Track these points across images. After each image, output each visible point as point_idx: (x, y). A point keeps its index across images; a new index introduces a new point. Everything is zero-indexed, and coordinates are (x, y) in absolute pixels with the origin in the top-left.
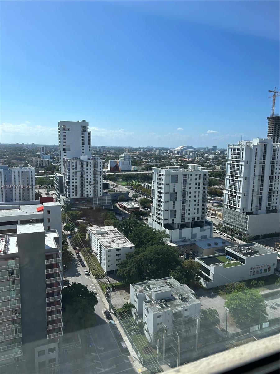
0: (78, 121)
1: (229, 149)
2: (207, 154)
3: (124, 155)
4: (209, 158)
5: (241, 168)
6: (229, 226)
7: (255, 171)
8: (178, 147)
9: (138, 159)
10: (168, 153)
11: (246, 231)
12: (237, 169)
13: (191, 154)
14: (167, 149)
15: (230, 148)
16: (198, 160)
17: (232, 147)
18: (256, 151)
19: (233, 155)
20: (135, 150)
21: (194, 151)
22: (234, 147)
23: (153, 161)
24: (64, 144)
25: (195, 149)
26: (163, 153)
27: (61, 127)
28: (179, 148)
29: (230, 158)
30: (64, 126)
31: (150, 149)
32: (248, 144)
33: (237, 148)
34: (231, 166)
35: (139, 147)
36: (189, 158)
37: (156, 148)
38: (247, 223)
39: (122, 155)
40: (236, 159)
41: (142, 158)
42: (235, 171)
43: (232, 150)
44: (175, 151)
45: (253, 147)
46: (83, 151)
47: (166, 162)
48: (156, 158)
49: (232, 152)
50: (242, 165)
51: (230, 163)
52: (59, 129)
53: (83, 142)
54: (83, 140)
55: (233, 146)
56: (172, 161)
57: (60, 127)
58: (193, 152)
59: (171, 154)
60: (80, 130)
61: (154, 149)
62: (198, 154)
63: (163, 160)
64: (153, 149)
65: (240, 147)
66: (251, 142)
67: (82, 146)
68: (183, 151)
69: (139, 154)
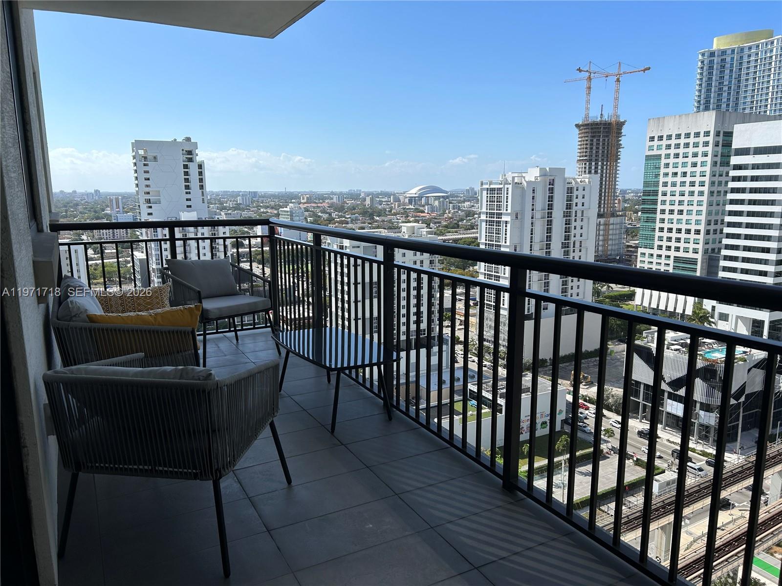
0: (175, 140)
1: (482, 190)
2: (469, 203)
3: (289, 210)
4: (473, 211)
5: (504, 228)
6: (488, 344)
7: (532, 234)
8: (412, 189)
9: (325, 216)
10: (390, 202)
12: (498, 230)
13: (437, 203)
14: (388, 195)
15: (484, 189)
16: (450, 215)
17: (487, 186)
18: (534, 193)
19: (490, 202)
20: (322, 198)
21: (443, 197)
22: (492, 186)
23: (357, 219)
24: (147, 190)
25: (446, 192)
26: (380, 203)
27: (137, 153)
28: (414, 192)
29: (484, 210)
30: (146, 151)
31: (354, 196)
32: (516, 180)
33: (497, 188)
34: (486, 225)
35: (331, 191)
36: (433, 211)
37: (365, 193)
39: (285, 209)
40: (495, 211)
41: (334, 215)
42: (495, 235)
43: (487, 194)
44: (406, 197)
45: (525, 184)
46: (189, 203)
47: (383, 221)
48: (364, 213)
49: (487, 197)
50: (506, 222)
51: (485, 218)
52: (134, 158)
53: (187, 184)
54: (187, 180)
55: (490, 185)
56: (397, 219)
57: (134, 154)
58: (441, 199)
59: (395, 205)
60: (181, 159)
61: (362, 195)
62: (450, 203)
63: (378, 218)
64: (360, 195)
65: (501, 186)
66: (524, 175)
67: (187, 193)
68: (422, 197)
69: (329, 207)
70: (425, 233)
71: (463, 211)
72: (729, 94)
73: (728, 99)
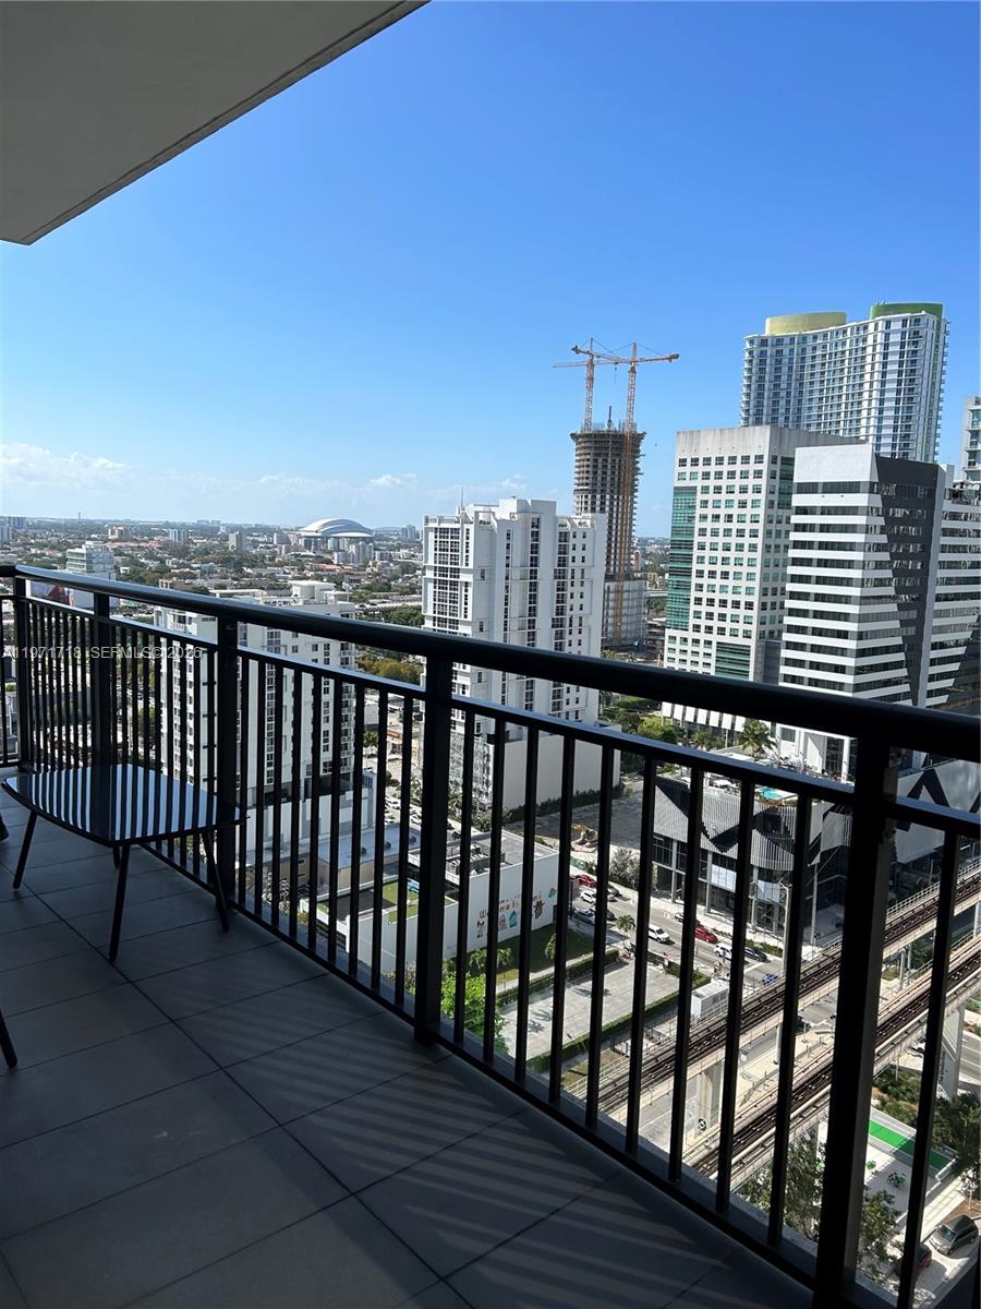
1: (427, 530)
2: (407, 551)
3: (85, 552)
4: (413, 563)
5: (464, 593)
7: (506, 604)
8: (310, 523)
9: (153, 564)
10: (272, 543)
11: (487, 794)
12: (455, 596)
13: (353, 549)
14: (268, 531)
15: (430, 529)
16: (376, 570)
17: (436, 525)
18: (509, 538)
19: (440, 550)
20: (148, 532)
21: (364, 539)
22: (443, 525)
23: (211, 571)
25: (369, 531)
26: (255, 544)
28: (313, 528)
29: (431, 562)
31: (208, 531)
32: (481, 517)
33: (452, 529)
34: (435, 587)
35: (164, 520)
36: (346, 562)
37: (227, 528)
38: (488, 769)
39: (77, 550)
40: (449, 566)
41: (169, 563)
42: (448, 604)
43: (436, 537)
44: (300, 537)
45: (496, 524)
47: (260, 575)
48: (225, 561)
49: (436, 542)
50: (467, 583)
51: (433, 577)
55: (440, 522)
56: (284, 573)
58: (361, 543)
59: (281, 549)
61: (222, 530)
62: (375, 549)
63: (249, 571)
64: (218, 529)
65: (457, 526)
66: (493, 509)
68: (328, 538)
69: (160, 548)
70: (333, 598)
71: (396, 563)
72: (788, 402)
73: (787, 410)
